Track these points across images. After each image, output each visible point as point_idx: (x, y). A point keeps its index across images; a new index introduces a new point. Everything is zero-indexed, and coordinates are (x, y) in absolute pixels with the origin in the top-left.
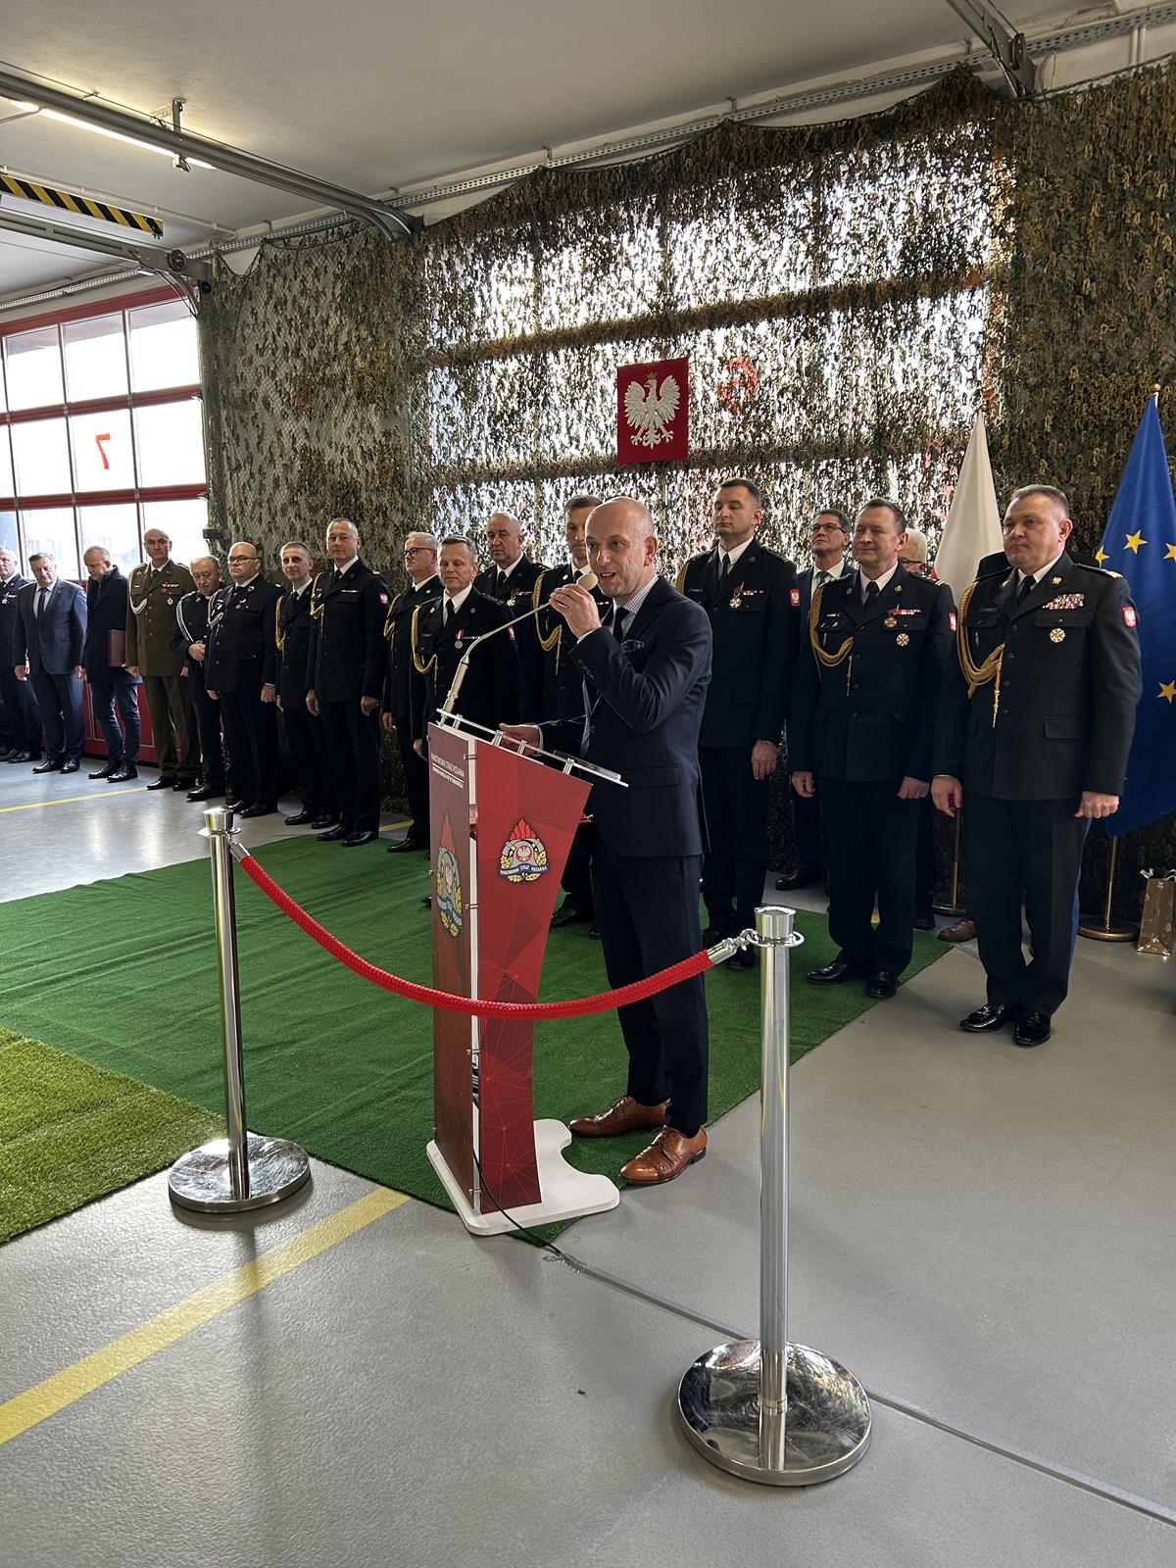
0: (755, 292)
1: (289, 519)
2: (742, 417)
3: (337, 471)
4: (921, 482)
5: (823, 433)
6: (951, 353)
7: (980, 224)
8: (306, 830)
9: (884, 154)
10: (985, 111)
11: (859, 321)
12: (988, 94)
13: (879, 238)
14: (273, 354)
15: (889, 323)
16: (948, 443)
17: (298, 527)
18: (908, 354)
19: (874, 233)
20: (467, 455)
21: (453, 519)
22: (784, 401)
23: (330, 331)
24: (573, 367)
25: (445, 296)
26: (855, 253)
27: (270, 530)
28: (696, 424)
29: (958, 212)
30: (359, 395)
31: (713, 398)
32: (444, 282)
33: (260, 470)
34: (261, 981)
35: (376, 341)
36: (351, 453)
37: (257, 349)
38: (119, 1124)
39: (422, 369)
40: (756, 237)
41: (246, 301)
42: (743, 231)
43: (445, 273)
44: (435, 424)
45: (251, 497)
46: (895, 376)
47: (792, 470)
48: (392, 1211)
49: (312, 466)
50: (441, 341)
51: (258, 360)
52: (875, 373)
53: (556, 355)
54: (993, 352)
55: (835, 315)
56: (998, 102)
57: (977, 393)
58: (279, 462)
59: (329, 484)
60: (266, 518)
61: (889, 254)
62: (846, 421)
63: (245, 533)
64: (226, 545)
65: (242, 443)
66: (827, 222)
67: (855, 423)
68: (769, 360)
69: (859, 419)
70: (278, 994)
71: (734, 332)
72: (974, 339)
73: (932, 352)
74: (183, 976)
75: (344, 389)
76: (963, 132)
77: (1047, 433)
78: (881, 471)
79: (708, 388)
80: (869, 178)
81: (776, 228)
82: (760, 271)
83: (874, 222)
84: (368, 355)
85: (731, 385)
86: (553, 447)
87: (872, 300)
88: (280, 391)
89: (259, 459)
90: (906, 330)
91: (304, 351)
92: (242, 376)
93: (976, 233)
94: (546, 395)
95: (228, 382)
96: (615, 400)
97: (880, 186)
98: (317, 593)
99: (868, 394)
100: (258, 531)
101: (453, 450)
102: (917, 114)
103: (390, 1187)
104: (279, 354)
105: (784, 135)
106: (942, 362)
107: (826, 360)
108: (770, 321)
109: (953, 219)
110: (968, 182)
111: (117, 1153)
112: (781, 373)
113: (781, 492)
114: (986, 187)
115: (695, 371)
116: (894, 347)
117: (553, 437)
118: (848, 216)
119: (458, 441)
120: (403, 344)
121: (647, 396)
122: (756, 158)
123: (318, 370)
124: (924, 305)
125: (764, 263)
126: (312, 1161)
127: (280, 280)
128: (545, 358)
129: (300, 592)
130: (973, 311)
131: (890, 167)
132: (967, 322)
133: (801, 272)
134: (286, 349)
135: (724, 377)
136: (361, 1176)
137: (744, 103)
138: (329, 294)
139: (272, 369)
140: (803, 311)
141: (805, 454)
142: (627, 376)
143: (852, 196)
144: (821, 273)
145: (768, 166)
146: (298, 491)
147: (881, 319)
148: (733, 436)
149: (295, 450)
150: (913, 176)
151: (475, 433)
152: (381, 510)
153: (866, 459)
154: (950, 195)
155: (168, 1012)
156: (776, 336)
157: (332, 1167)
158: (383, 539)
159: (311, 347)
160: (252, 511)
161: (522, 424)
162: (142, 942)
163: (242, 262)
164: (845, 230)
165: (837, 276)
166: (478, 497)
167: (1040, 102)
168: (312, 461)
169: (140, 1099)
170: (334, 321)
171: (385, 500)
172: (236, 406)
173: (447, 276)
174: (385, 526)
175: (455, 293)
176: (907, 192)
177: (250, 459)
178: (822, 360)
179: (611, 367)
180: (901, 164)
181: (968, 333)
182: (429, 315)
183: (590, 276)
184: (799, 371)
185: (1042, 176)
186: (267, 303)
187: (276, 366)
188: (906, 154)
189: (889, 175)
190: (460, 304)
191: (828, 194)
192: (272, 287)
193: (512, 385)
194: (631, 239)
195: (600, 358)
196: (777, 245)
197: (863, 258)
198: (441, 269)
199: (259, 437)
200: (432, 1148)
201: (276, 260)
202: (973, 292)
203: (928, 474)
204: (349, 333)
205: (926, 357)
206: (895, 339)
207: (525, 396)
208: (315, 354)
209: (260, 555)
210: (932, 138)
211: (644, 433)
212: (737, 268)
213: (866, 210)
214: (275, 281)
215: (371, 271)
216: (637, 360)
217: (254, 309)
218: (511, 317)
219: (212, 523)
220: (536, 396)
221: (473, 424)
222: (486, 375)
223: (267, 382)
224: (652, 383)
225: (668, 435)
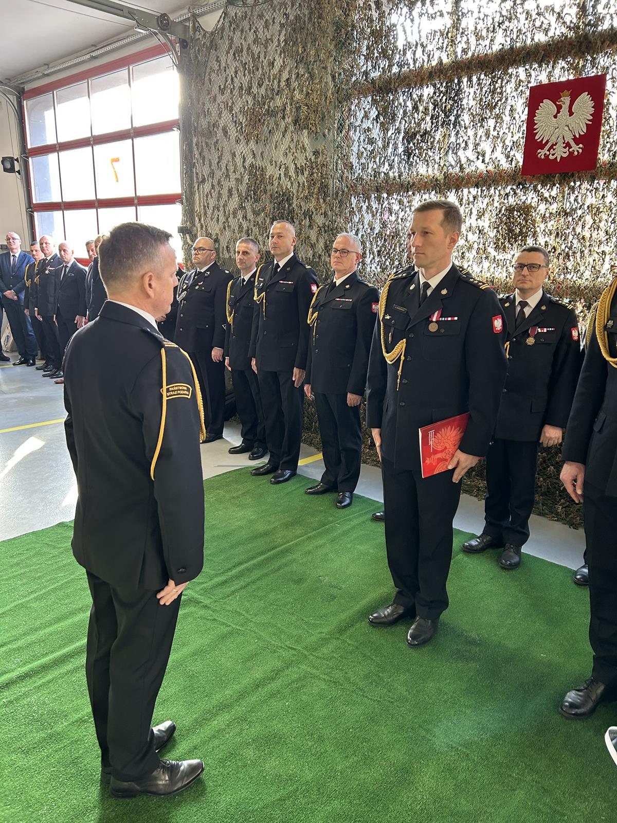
1: (239, 220)
3: (276, 183)
14: (231, 92)
17: (245, 225)
20: (381, 169)
21: (366, 222)
23: (276, 70)
24: (484, 90)
27: (224, 228)
30: (296, 122)
32: (372, 21)
33: (219, 182)
35: (312, 76)
36: (287, 169)
37: (220, 89)
39: (348, 97)
41: (213, 52)
43: (374, 13)
44: (356, 144)
45: (212, 202)
49: (257, 179)
50: (366, 73)
51: (220, 98)
53: (470, 80)
58: (233, 176)
59: (269, 193)
60: (222, 219)
63: (207, 230)
64: (194, 238)
65: (207, 162)
75: (284, 118)
84: (305, 89)
86: (459, 161)
88: (236, 121)
89: (218, 174)
91: (255, 90)
92: (208, 111)
94: (458, 116)
96: (524, 117)
98: (259, 282)
100: (215, 229)
101: (370, 165)
104: (236, 92)
117: (461, 153)
119: (375, 158)
120: (333, 77)
121: (558, 112)
123: (264, 104)
127: (238, 33)
128: (460, 82)
129: (247, 278)
134: (241, 88)
138: (275, 40)
139: (230, 104)
146: (246, 198)
149: (244, 167)
151: (390, 150)
152: (308, 214)
158: (308, 237)
159: (260, 85)
160: (213, 214)
161: (432, 143)
166: (389, 204)
168: (257, 175)
170: (279, 62)
171: (312, 205)
172: (203, 135)
174: (310, 226)
175: (381, 29)
177: (212, 174)
182: (358, 51)
186: (228, 53)
187: (233, 103)
192: (232, 39)
193: (426, 109)
195: (513, 80)
198: (370, 9)
199: (219, 158)
201: (236, 18)
204: (290, 72)
207: (437, 117)
208: (262, 91)
209: (217, 246)
211: (551, 147)
214: (234, 33)
215: (310, 19)
216: (549, 80)
217: (218, 57)
218: (429, 48)
219: (184, 222)
220: (448, 117)
221: (388, 143)
222: (402, 101)
223: (226, 115)
224: (566, 100)
225: (577, 149)
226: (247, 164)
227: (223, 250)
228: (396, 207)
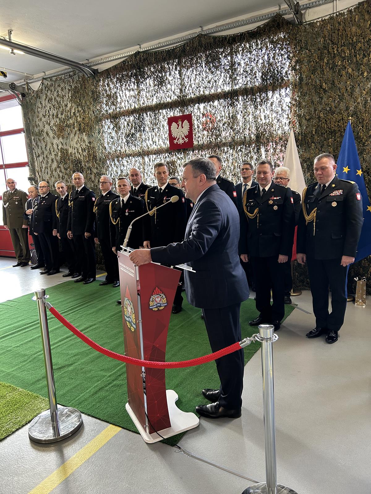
0: (213, 91)
1: (58, 172)
2: (211, 133)
3: (73, 156)
4: (273, 152)
5: (238, 137)
6: (280, 109)
7: (287, 66)
8: (70, 279)
9: (254, 44)
10: (287, 28)
11: (248, 99)
12: (288, 23)
13: (254, 72)
14: (49, 117)
15: (259, 100)
16: (281, 139)
17: (61, 175)
18: (266, 110)
19: (252, 70)
20: (118, 149)
21: (114, 170)
22: (225, 127)
23: (68, 108)
24: (152, 118)
25: (107, 95)
26: (246, 77)
27: (51, 177)
28: (196, 136)
29: (280, 63)
30: (79, 130)
31: (201, 127)
32: (106, 91)
33: (47, 156)
34: (58, 340)
35: (84, 111)
36: (78, 149)
37: (43, 115)
38: (8, 406)
39: (101, 120)
40: (212, 73)
41: (38, 99)
42: (208, 71)
43: (107, 88)
44: (106, 139)
45: (44, 166)
46: (262, 117)
47: (229, 150)
48: (115, 435)
49: (65, 154)
50: (107, 111)
51: (43, 119)
52: (255, 117)
53: (147, 114)
54: (294, 108)
55: (240, 98)
56: (291, 25)
57: (290, 122)
58: (53, 153)
59: (71, 160)
60: (50, 172)
61: (257, 77)
62: (246, 133)
63: (42, 178)
65: (40, 148)
66: (236, 67)
67: (249, 134)
68: (219, 114)
69: (250, 132)
70: (65, 344)
71: (206, 104)
72: (287, 104)
73: (274, 109)
74: (29, 339)
75: (74, 128)
76: (280, 36)
77: (314, 135)
78: (259, 149)
79: (199, 124)
80: (249, 52)
81: (219, 70)
82: (214, 84)
83: (251, 67)
84: (82, 116)
85: (207, 123)
86: (147, 145)
87: (253, 93)
88: (52, 129)
89: (46, 153)
90: (264, 102)
91: (60, 116)
92: (38, 125)
93: (286, 69)
94: (144, 128)
95: (34, 127)
96: (168, 128)
97: (253, 55)
98: (70, 198)
99: (253, 124)
100: (47, 177)
101: (113, 147)
102: (264, 30)
103: (113, 424)
104: (51, 117)
105: (220, 38)
106: (277, 112)
107: (238, 113)
108: (219, 101)
109: (278, 65)
110: (282, 52)
111: (8, 419)
112: (223, 118)
113: (226, 157)
114: (289, 54)
115: (194, 118)
116: (261, 108)
117: (147, 142)
118: (243, 65)
119: (114, 144)
120: (94, 112)
121: (178, 127)
122: (211, 46)
123: (65, 122)
124: (270, 94)
125: (216, 81)
126: (83, 415)
127: (49, 92)
128: (143, 115)
129: (63, 197)
130: (287, 95)
131: (256, 48)
132: (285, 99)
133: (228, 84)
134: (53, 115)
135: (204, 120)
136: (102, 420)
137: (205, 28)
138: (67, 96)
139: (48, 122)
140: (229, 97)
141: (233, 144)
142: (171, 121)
143: (244, 58)
144: (235, 84)
145: (215, 49)
146: (60, 163)
147: (256, 99)
148: (208, 139)
149: (58, 149)
150: (264, 51)
151: (120, 141)
152: (89, 168)
153: (253, 145)
154: (277, 57)
155: (25, 355)
156: (221, 105)
157: (91, 417)
158: (91, 178)
159: (62, 114)
160: (45, 170)
161: (136, 138)
162: (14, 327)
163: (36, 86)
164: (242, 69)
165: (240, 85)
166: (122, 162)
167: (305, 25)
169: (16, 395)
170: (69, 105)
171: (91, 165)
172: (36, 135)
173: (108, 89)
174: (91, 173)
175: (111, 95)
176: (262, 56)
177: (43, 153)
178: (237, 113)
179: (166, 118)
180: (260, 47)
181: (285, 102)
182: (102, 102)
183: (156, 87)
184: (229, 117)
185: (307, 50)
186: (45, 100)
187: (50, 121)
188: (261, 44)
189: (256, 51)
190: (113, 98)
191: (236, 57)
192: (47, 94)
193: (132, 125)
194: (170, 75)
195: (162, 115)
196: (219, 75)
197: (248, 79)
198: (105, 86)
199: (45, 145)
200: (128, 407)
201: (48, 85)
202: (286, 89)
203: (275, 149)
204: (75, 109)
205: (272, 111)
206: (261, 105)
207: (137, 128)
208: (63, 116)
210: (269, 38)
211: (178, 140)
212: (206, 83)
213: (249, 63)
214: (48, 92)
215: (81, 88)
216: (174, 115)
217: (41, 102)
218: (130, 102)
219: (31, 175)
220: (140, 128)
221: (119, 138)
222: (123, 122)
223: (47, 126)
224: (180, 123)
225: (186, 140)
226: (59, 148)
227: (51, 187)
228: (125, 163)
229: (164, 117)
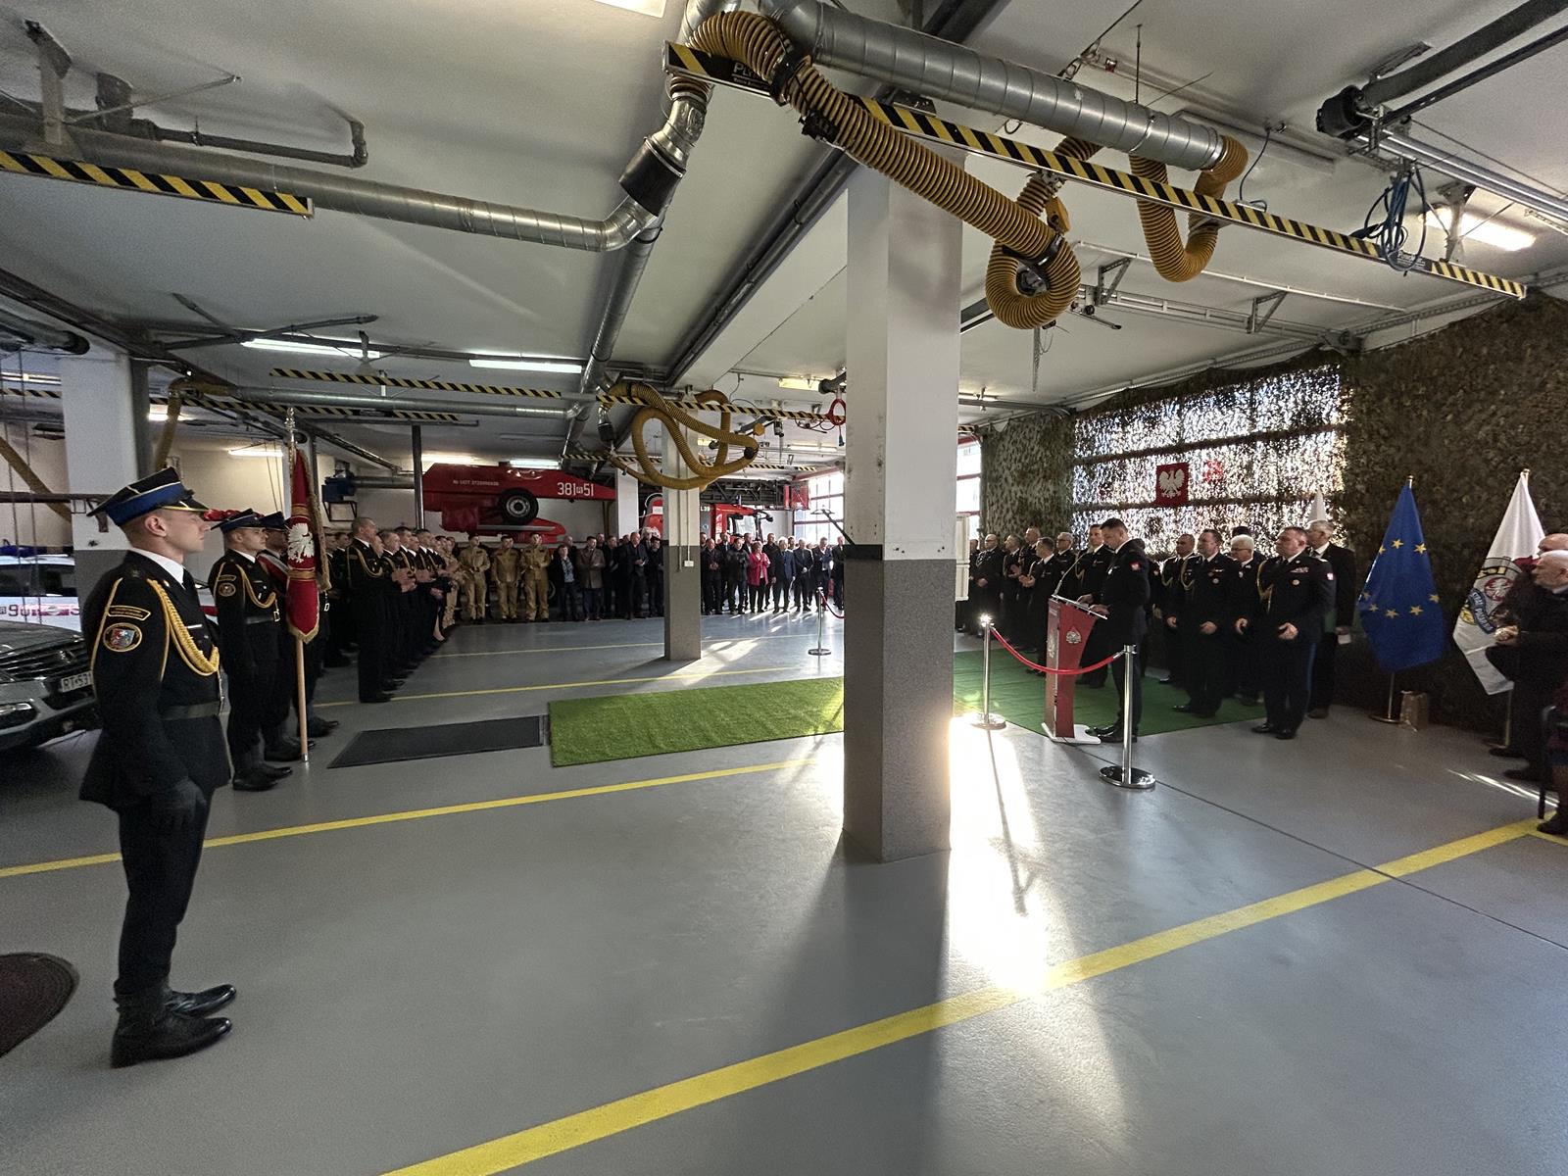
0: (1221, 435)
1: (1011, 524)
2: (1213, 486)
3: (1033, 506)
5: (1252, 493)
6: (1315, 460)
7: (1330, 407)
9: (1284, 379)
11: (1271, 447)
13: (1281, 413)
14: (1010, 461)
15: (1285, 447)
17: (1015, 527)
18: (1294, 460)
19: (1278, 411)
20: (1089, 500)
21: (1081, 526)
22: (1234, 479)
23: (1034, 453)
24: (1137, 465)
25: (1083, 439)
28: (1192, 489)
29: (1319, 402)
30: (1044, 477)
31: (1200, 478)
32: (1083, 433)
33: (1001, 505)
35: (1053, 456)
36: (1039, 499)
37: (1004, 460)
39: (1071, 467)
40: (1223, 413)
41: (1001, 442)
42: (1216, 411)
44: (1075, 488)
45: (997, 516)
46: (1287, 469)
47: (1237, 508)
49: (1023, 504)
50: (1080, 456)
51: (1004, 464)
52: (1278, 468)
53: (1130, 461)
54: (1337, 459)
55: (1259, 444)
58: (1009, 502)
59: (1029, 511)
60: (1002, 524)
61: (1286, 419)
62: (1263, 488)
64: (985, 535)
65: (995, 495)
66: (1256, 406)
67: (1267, 489)
68: (1227, 463)
69: (1269, 487)
71: (1211, 451)
72: (1327, 454)
73: (1305, 459)
75: (1038, 475)
76: (1322, 369)
78: (1279, 508)
79: (1198, 474)
80: (1277, 388)
81: (1232, 409)
82: (1224, 426)
83: (1278, 406)
84: (1049, 461)
85: (1209, 474)
86: (1127, 497)
87: (1277, 438)
88: (1012, 475)
89: (1001, 501)
90: (1293, 450)
91: (1023, 460)
92: (997, 470)
93: (1328, 410)
94: (1124, 477)
95: (991, 472)
97: (1282, 391)
99: (1274, 476)
101: (1083, 498)
102: (1301, 361)
103: (1029, 730)
104: (1013, 461)
105: (1237, 372)
106: (1311, 463)
107: (1254, 463)
108: (1228, 447)
109: (1316, 404)
110: (1324, 389)
112: (1232, 468)
113: (1231, 517)
114: (1332, 391)
115: (1192, 466)
116: (1287, 457)
117: (1127, 493)
118: (1266, 404)
119: (1085, 495)
120: (1064, 457)
122: (1224, 382)
123: (1028, 468)
124: (1302, 439)
125: (1226, 424)
127: (1015, 433)
128: (1125, 462)
130: (1327, 442)
131: (1287, 384)
132: (1323, 446)
133: (1244, 427)
134: (1016, 459)
135: (1206, 469)
136: (1021, 726)
137: (1219, 360)
138: (1035, 438)
139: (1009, 467)
140: (1244, 442)
141: (1245, 501)
142: (1161, 469)
143: (1268, 395)
144: (1253, 427)
145: (1229, 385)
146: (1016, 514)
147: (1281, 445)
148: (1209, 493)
149: (1016, 498)
150: (1298, 387)
151: (1093, 492)
152: (1050, 523)
153: (1273, 504)
154: (1315, 394)
156: (1231, 453)
157: (1013, 723)
159: (1026, 458)
160: (997, 522)
161: (1113, 488)
163: (1001, 427)
164: (1265, 409)
165: (1260, 428)
168: (1023, 502)
170: (1036, 448)
171: (1052, 517)
172: (994, 481)
173: (1084, 431)
174: (1051, 528)
175: (1087, 437)
177: (998, 501)
178: (1252, 463)
179: (1154, 465)
180: (1292, 382)
181: (1323, 451)
182: (1076, 447)
183: (1146, 430)
184: (1241, 467)
186: (1009, 442)
187: (1011, 466)
188: (1295, 378)
189: (1286, 387)
190: (1089, 442)
191: (1257, 395)
192: (1012, 436)
193: (1110, 473)
194: (1166, 415)
195: (1149, 462)
196: (1232, 416)
197: (1273, 421)
198: (1082, 429)
199: (1002, 493)
201: (1014, 426)
202: (1326, 434)
204: (1042, 453)
205: (1303, 461)
206: (1288, 453)
207: (1115, 477)
208: (1027, 461)
209: (998, 538)
210: (1308, 371)
212: (1213, 426)
213: (1274, 401)
214: (1013, 433)
215: (1052, 430)
217: (1003, 444)
218: (1111, 446)
219: (981, 525)
220: (1120, 477)
221: (1092, 488)
222: (1099, 468)
223: (1007, 471)
226: (1018, 496)
229: (1152, 464)
